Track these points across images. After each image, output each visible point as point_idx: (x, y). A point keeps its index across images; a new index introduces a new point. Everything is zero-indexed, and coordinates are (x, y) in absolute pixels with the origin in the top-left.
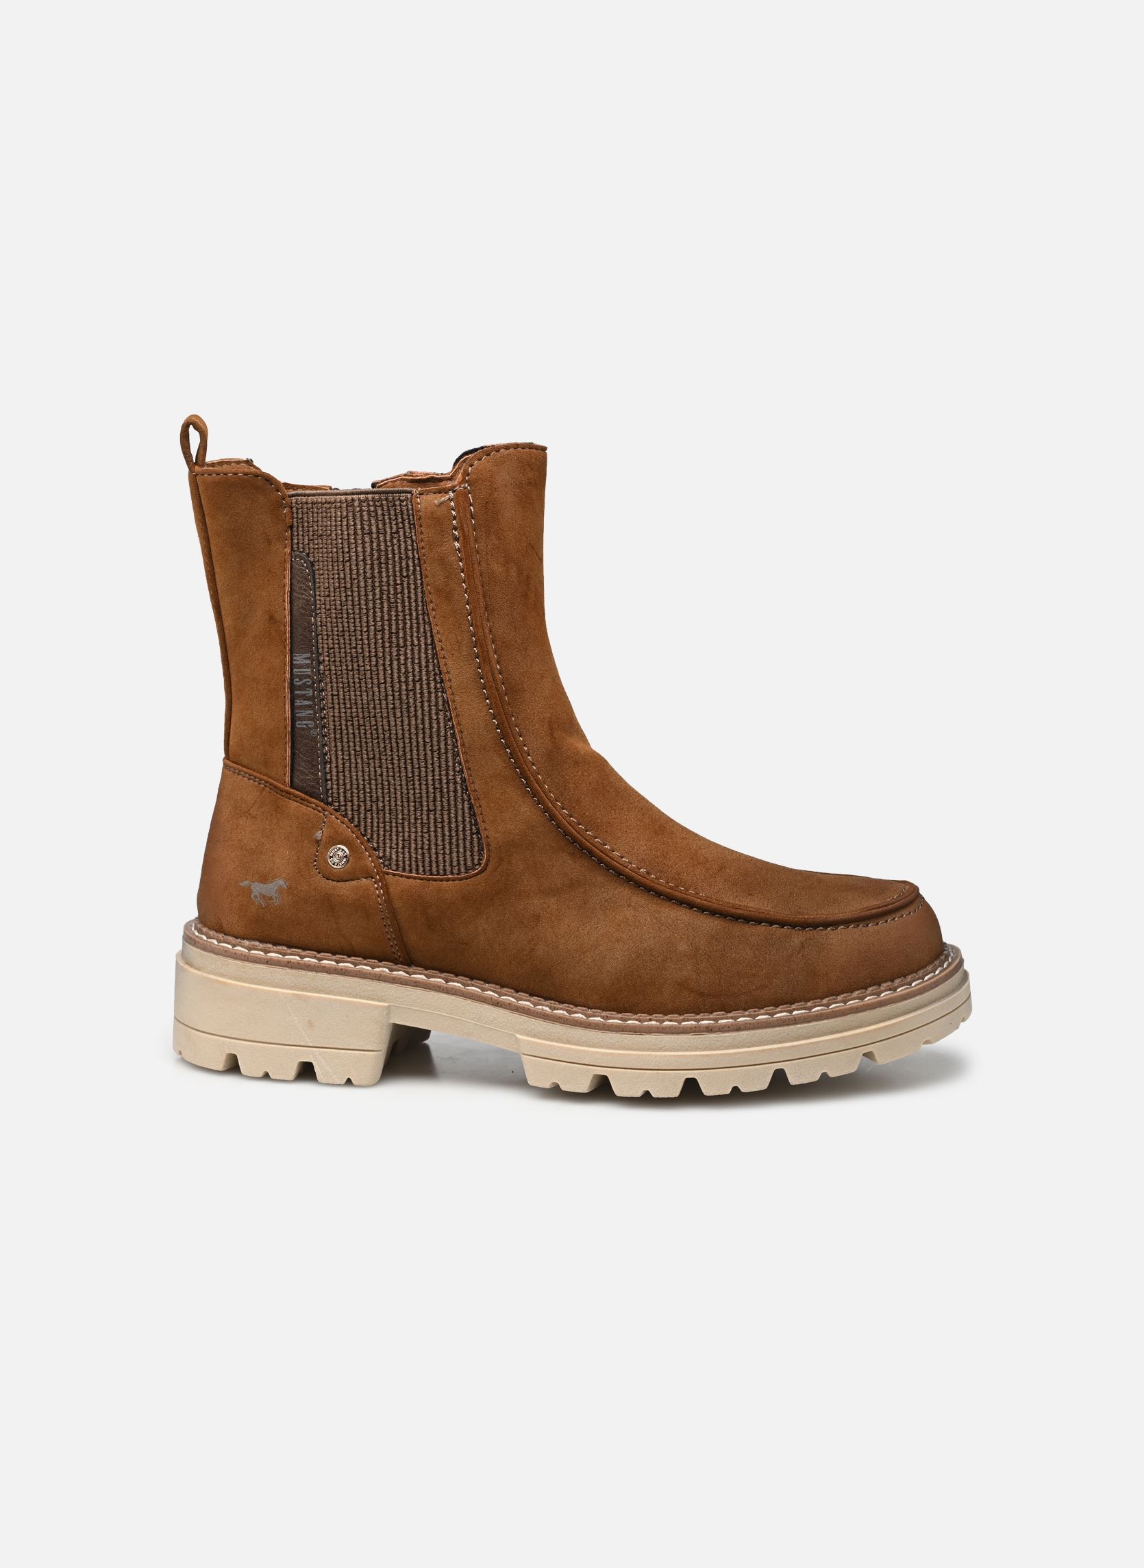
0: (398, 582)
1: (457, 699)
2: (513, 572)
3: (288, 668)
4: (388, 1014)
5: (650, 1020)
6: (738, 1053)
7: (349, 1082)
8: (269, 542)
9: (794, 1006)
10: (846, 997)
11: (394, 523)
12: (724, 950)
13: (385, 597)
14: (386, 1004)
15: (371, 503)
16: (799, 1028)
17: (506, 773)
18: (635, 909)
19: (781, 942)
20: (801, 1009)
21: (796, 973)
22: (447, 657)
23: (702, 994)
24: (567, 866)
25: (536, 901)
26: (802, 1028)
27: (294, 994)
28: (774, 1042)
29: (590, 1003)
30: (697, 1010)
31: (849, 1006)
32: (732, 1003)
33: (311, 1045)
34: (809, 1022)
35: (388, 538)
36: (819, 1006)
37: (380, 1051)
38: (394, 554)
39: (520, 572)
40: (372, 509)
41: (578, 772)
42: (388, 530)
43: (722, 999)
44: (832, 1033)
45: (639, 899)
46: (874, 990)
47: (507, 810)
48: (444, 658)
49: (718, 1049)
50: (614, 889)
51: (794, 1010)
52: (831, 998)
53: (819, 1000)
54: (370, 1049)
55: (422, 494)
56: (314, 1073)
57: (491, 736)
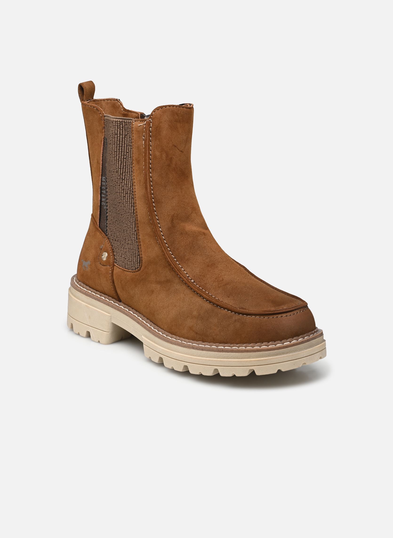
0: (125, 154)
1: (137, 202)
2: (164, 156)
3: (100, 182)
4: (111, 319)
5: (179, 340)
6: (201, 359)
7: (99, 342)
8: (98, 133)
9: (226, 345)
10: (247, 345)
11: (126, 131)
12: (208, 317)
13: (120, 159)
14: (110, 315)
15: (119, 123)
16: (224, 354)
17: (151, 234)
18: (185, 295)
19: (229, 318)
20: (228, 346)
21: (230, 332)
22: (136, 185)
23: (197, 333)
24: (166, 274)
25: (153, 285)
26: (225, 354)
27: (86, 305)
28: (215, 358)
29: (165, 328)
30: (194, 339)
31: (247, 349)
32: (206, 339)
33: (89, 325)
34: (228, 352)
35: (123, 137)
36: (235, 347)
37: (109, 332)
38: (125, 143)
39: (167, 155)
40: (119, 125)
41: (181, 237)
42: (124, 134)
43: (203, 337)
44: (237, 358)
45: (188, 291)
46: (259, 344)
47: (150, 248)
48: (135, 186)
49: (195, 356)
50: (181, 286)
51: (226, 346)
52: (240, 344)
53: (236, 344)
54: (105, 331)
55: (135, 121)
56: (90, 336)
57: (147, 218)
